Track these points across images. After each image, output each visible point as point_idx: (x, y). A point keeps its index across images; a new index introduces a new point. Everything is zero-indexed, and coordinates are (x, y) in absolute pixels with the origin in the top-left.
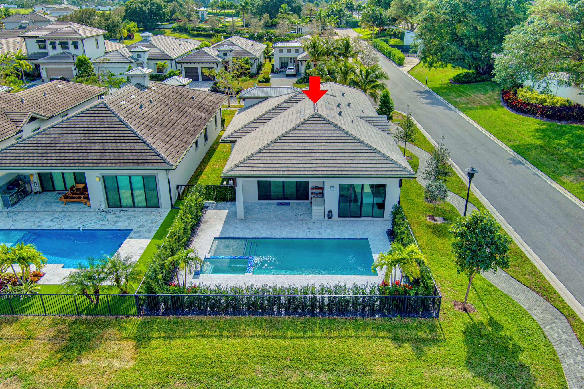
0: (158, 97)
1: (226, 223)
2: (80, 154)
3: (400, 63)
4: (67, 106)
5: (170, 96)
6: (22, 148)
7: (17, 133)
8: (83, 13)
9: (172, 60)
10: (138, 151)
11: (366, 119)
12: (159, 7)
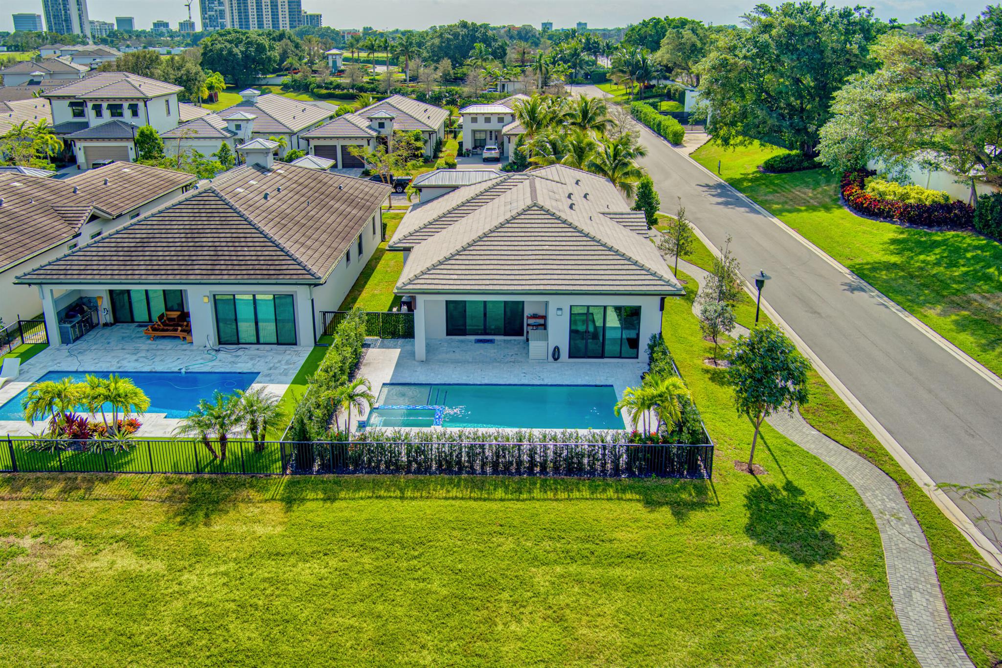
0: (288, 184)
1: (398, 365)
2: (181, 262)
3: (677, 141)
4: (140, 201)
5: (306, 183)
6: (94, 254)
7: (74, 237)
8: (138, 58)
9: (292, 134)
10: (268, 258)
11: (612, 216)
12: (260, 48)
